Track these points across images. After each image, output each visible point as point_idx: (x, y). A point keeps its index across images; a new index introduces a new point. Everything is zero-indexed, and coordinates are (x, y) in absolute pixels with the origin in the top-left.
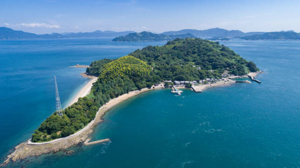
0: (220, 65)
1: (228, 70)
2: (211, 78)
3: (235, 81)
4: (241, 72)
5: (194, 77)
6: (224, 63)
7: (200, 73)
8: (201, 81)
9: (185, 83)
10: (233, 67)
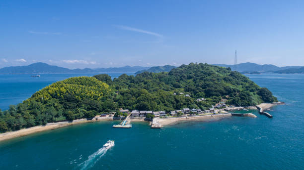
0: (216, 91)
1: (228, 99)
2: (191, 108)
3: (230, 114)
4: (246, 101)
5: (165, 105)
6: (222, 89)
7: (176, 100)
8: (173, 112)
9: (145, 114)
10: (235, 95)
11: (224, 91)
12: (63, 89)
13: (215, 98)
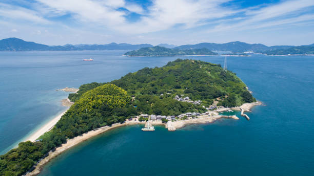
0: (210, 95)
1: (218, 101)
2: (193, 112)
4: (232, 103)
5: (174, 110)
8: (180, 116)
9: (161, 118)
11: (215, 94)
12: (99, 101)
13: (209, 101)
